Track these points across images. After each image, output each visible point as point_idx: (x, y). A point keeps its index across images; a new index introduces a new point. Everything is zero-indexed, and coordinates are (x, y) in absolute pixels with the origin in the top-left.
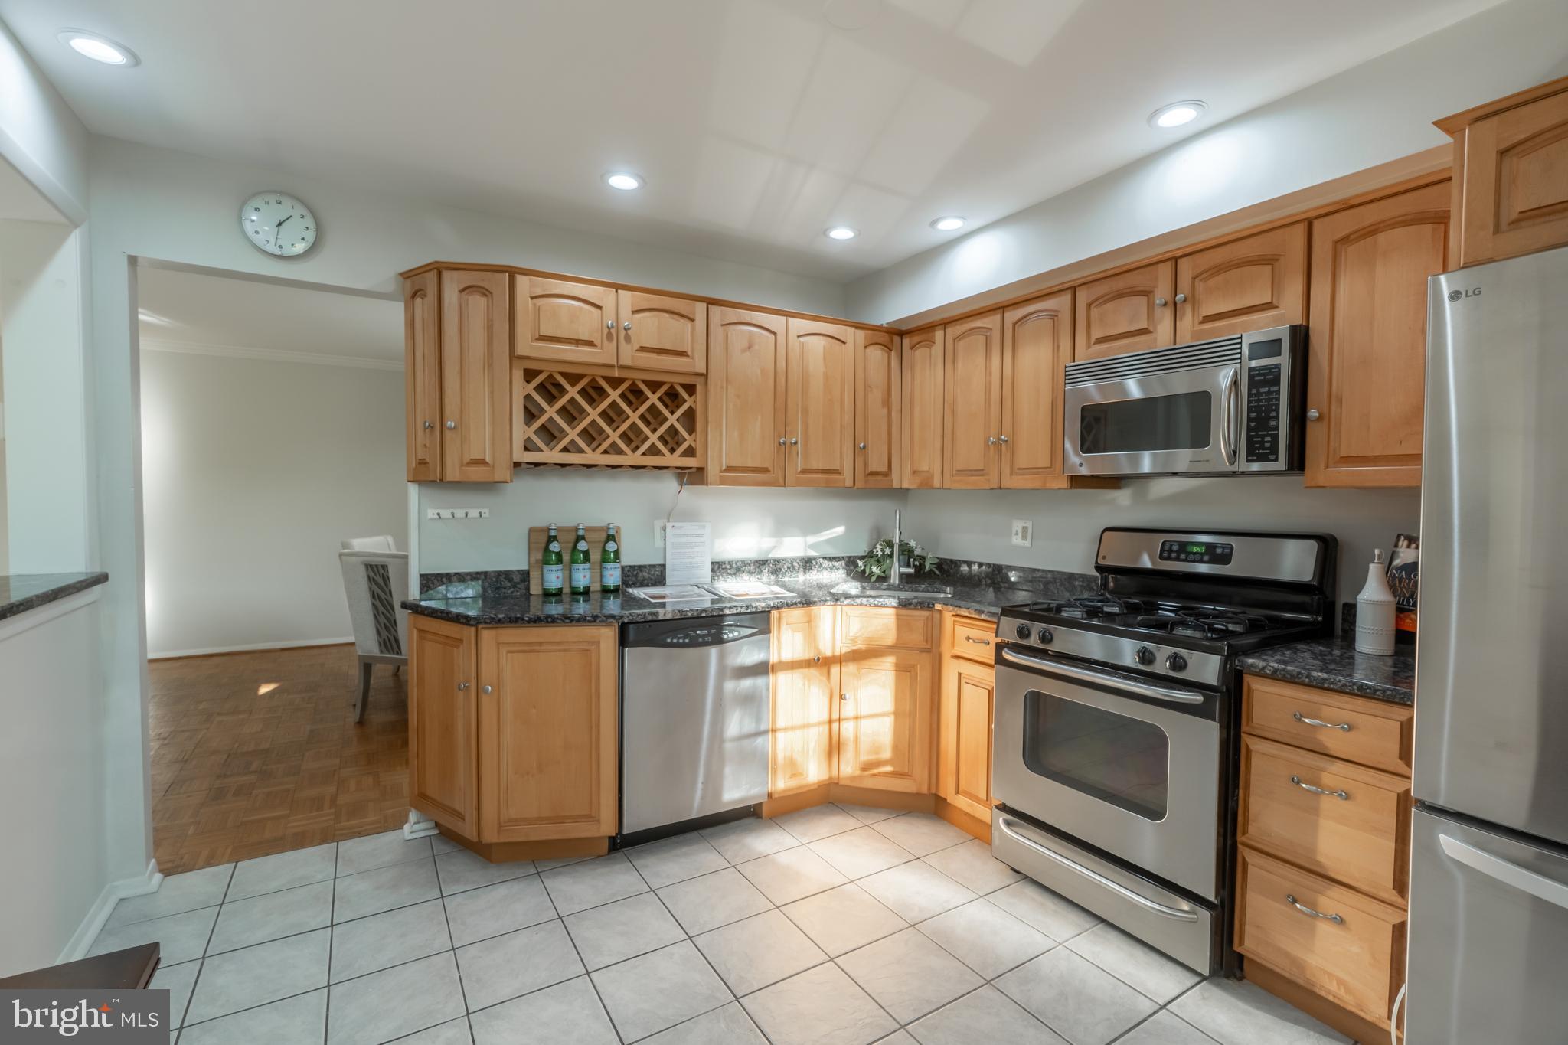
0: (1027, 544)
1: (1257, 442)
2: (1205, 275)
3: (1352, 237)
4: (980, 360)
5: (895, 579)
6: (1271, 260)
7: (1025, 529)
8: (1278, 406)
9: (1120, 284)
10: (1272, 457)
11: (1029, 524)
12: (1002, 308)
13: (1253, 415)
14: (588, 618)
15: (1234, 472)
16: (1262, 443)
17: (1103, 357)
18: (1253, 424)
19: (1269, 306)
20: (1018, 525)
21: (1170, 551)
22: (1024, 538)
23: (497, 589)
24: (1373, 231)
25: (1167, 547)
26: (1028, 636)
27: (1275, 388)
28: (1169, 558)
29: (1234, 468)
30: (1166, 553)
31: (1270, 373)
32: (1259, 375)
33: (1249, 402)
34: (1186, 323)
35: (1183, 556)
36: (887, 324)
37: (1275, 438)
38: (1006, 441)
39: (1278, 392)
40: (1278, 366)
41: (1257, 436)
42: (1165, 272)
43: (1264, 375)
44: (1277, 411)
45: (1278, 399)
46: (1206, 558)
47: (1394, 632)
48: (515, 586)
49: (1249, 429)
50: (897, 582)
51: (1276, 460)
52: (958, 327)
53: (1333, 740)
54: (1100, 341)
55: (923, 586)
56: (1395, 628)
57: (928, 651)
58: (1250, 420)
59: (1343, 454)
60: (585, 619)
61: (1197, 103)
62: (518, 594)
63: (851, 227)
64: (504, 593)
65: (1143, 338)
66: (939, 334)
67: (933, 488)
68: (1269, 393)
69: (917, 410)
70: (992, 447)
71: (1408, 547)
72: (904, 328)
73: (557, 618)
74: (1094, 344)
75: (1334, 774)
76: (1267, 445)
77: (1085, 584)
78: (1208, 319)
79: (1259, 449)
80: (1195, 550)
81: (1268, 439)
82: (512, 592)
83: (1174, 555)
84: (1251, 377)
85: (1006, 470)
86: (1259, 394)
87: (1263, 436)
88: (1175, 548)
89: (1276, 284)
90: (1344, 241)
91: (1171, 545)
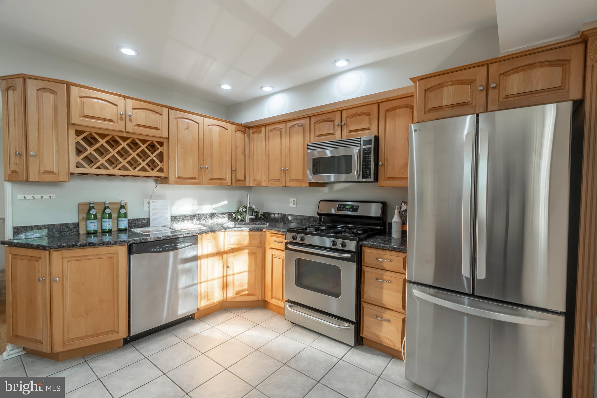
0: (295, 206)
1: (365, 172)
2: (350, 117)
3: (390, 110)
4: (278, 140)
5: (247, 220)
6: (368, 114)
7: (294, 201)
8: (371, 161)
9: (324, 117)
10: (369, 177)
11: (295, 199)
12: (286, 122)
13: (364, 163)
14: (112, 243)
15: (359, 182)
16: (367, 172)
17: (319, 141)
18: (364, 166)
19: (368, 129)
20: (291, 200)
21: (340, 208)
22: (294, 204)
23: (60, 232)
24: (395, 109)
25: (339, 206)
26: (296, 239)
27: (370, 155)
28: (340, 210)
29: (359, 180)
31: (369, 150)
32: (366, 151)
33: (363, 159)
34: (345, 132)
35: (344, 209)
36: (243, 123)
37: (370, 171)
38: (288, 169)
39: (371, 156)
40: (371, 148)
41: (365, 170)
42: (338, 114)
43: (367, 151)
44: (371, 162)
45: (371, 159)
46: (351, 210)
48: (70, 230)
49: (363, 168)
50: (248, 222)
51: (370, 178)
52: (270, 127)
53: (387, 265)
54: (319, 136)
55: (258, 223)
56: (401, 230)
57: (261, 247)
58: (363, 165)
59: (388, 176)
60: (111, 244)
61: (347, 60)
62: (73, 234)
63: (230, 85)
64: (65, 234)
65: (332, 136)
66: (263, 129)
67: (261, 186)
68: (368, 157)
69: (255, 156)
70: (283, 171)
71: (405, 205)
72: (250, 125)
73: (96, 244)
74: (317, 137)
75: (387, 276)
76: (368, 173)
77: (314, 220)
78: (351, 131)
79: (366, 174)
80: (348, 207)
81: (368, 171)
82: (69, 233)
83: (342, 209)
84: (363, 151)
85: (288, 180)
86: (366, 157)
87: (367, 170)
88: (342, 207)
89: (370, 122)
90: (388, 111)
91: (341, 206)
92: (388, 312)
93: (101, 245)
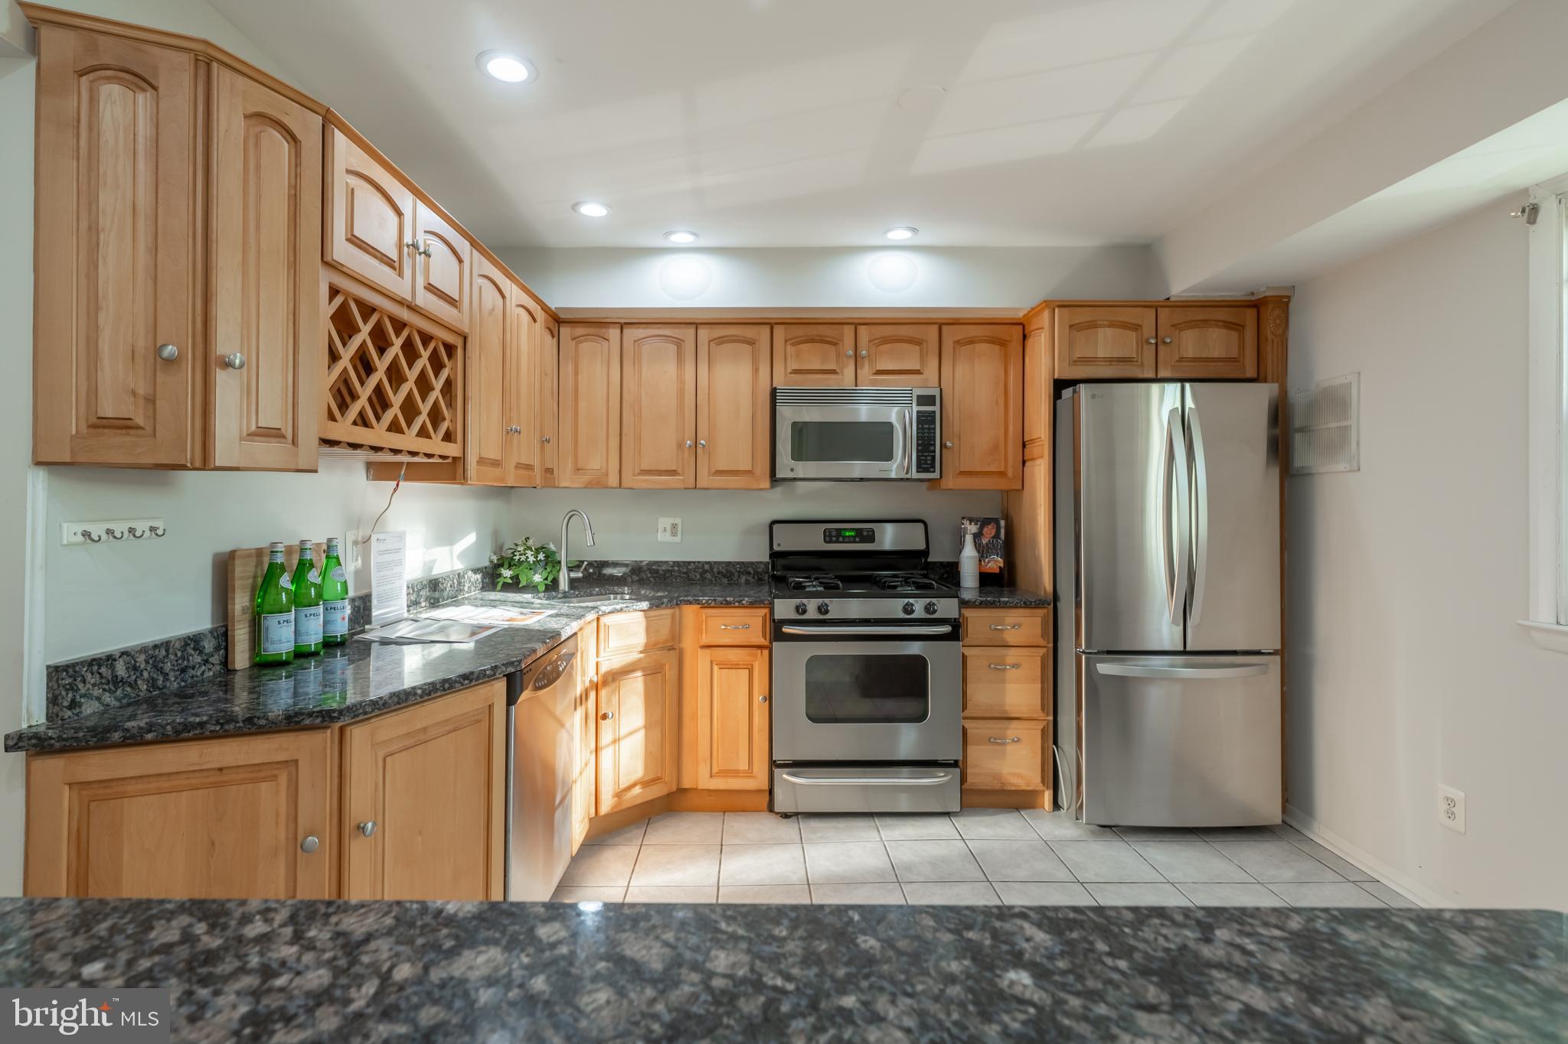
0: (678, 539)
1: (923, 460)
2: (876, 341)
3: (962, 341)
4: (671, 368)
5: (564, 585)
6: (918, 342)
7: (674, 526)
8: (935, 437)
9: (813, 331)
10: (932, 470)
11: (678, 521)
12: (696, 325)
13: (920, 442)
15: (907, 479)
16: (926, 460)
17: (799, 386)
18: (920, 448)
19: (918, 372)
20: (665, 522)
21: (830, 536)
22: (674, 534)
23: (183, 671)
24: (971, 341)
25: (827, 534)
26: (804, 612)
27: (933, 426)
28: (830, 542)
29: (908, 476)
30: (828, 537)
31: (929, 416)
32: (922, 416)
33: (918, 433)
34: (865, 371)
35: (841, 539)
36: (555, 308)
37: (934, 458)
38: (704, 446)
39: (934, 429)
40: (934, 412)
41: (922, 456)
42: (848, 331)
43: (926, 416)
44: (934, 440)
45: (935, 433)
46: (857, 539)
47: (978, 574)
48: (206, 661)
49: (918, 451)
50: (567, 589)
51: (934, 472)
52: (640, 330)
53: (1011, 637)
54: (796, 372)
55: (597, 589)
57: (672, 648)
58: (918, 445)
59: (962, 470)
61: (914, 230)
62: (211, 673)
65: (832, 376)
66: (614, 333)
67: (607, 488)
68: (929, 429)
69: (583, 405)
70: (686, 451)
71: (970, 524)
72: (562, 316)
74: (791, 373)
75: (1012, 656)
76: (929, 462)
78: (879, 372)
79: (923, 464)
80: (847, 534)
81: (929, 458)
83: (834, 539)
84: (918, 417)
85: (703, 471)
86: (923, 429)
87: (926, 456)
88: (834, 533)
89: (922, 361)
90: (957, 342)
91: (830, 532)
92: (1015, 724)
93: (466, 682)
